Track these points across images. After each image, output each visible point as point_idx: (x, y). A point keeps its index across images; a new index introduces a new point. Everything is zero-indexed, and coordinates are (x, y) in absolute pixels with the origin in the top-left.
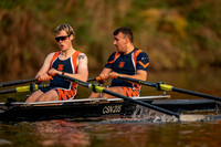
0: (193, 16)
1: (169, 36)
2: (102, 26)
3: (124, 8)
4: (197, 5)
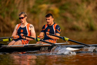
0: (62, 8)
4: (64, 2)
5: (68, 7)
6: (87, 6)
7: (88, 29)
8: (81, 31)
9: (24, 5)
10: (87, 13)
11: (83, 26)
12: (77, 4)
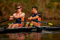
3: (48, 2)
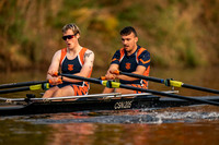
0: (123, 15)
1: (101, 35)
2: (34, 25)
4: (128, 5)
5: (137, 14)
6: (180, 13)
7: (182, 64)
8: (166, 67)
9: (38, 9)
10: (181, 29)
11: (171, 57)
12: (158, 8)
